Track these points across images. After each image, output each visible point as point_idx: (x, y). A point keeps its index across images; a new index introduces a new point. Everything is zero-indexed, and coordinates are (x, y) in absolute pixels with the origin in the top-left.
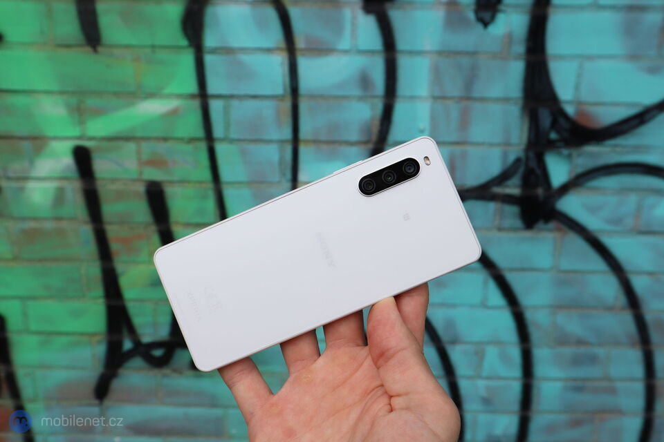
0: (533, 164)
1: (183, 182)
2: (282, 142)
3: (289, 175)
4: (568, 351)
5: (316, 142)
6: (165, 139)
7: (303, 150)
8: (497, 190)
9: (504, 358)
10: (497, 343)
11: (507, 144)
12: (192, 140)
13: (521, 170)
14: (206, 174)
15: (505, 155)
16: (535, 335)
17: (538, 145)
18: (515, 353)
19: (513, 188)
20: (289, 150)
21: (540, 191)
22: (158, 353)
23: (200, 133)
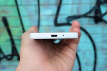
0: (97, 8)
1: (11, 16)
2: (35, 5)
3: (38, 13)
4: (105, 52)
5: (44, 5)
6: (6, 6)
7: (41, 7)
8: (89, 15)
9: (90, 54)
10: (89, 51)
11: (91, 3)
12: (13, 6)
13: (94, 10)
14: (17, 14)
15: (91, 6)
16: (98, 49)
17: (99, 3)
18: (93, 53)
19: (92, 14)
20: (37, 7)
21: (99, 15)
22: (9, 57)
23: (14, 4)
